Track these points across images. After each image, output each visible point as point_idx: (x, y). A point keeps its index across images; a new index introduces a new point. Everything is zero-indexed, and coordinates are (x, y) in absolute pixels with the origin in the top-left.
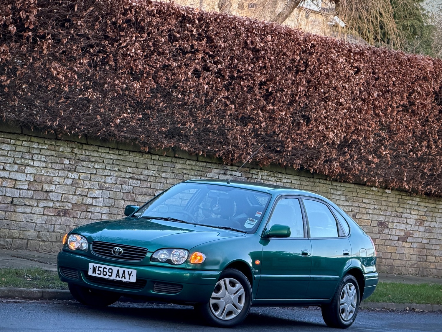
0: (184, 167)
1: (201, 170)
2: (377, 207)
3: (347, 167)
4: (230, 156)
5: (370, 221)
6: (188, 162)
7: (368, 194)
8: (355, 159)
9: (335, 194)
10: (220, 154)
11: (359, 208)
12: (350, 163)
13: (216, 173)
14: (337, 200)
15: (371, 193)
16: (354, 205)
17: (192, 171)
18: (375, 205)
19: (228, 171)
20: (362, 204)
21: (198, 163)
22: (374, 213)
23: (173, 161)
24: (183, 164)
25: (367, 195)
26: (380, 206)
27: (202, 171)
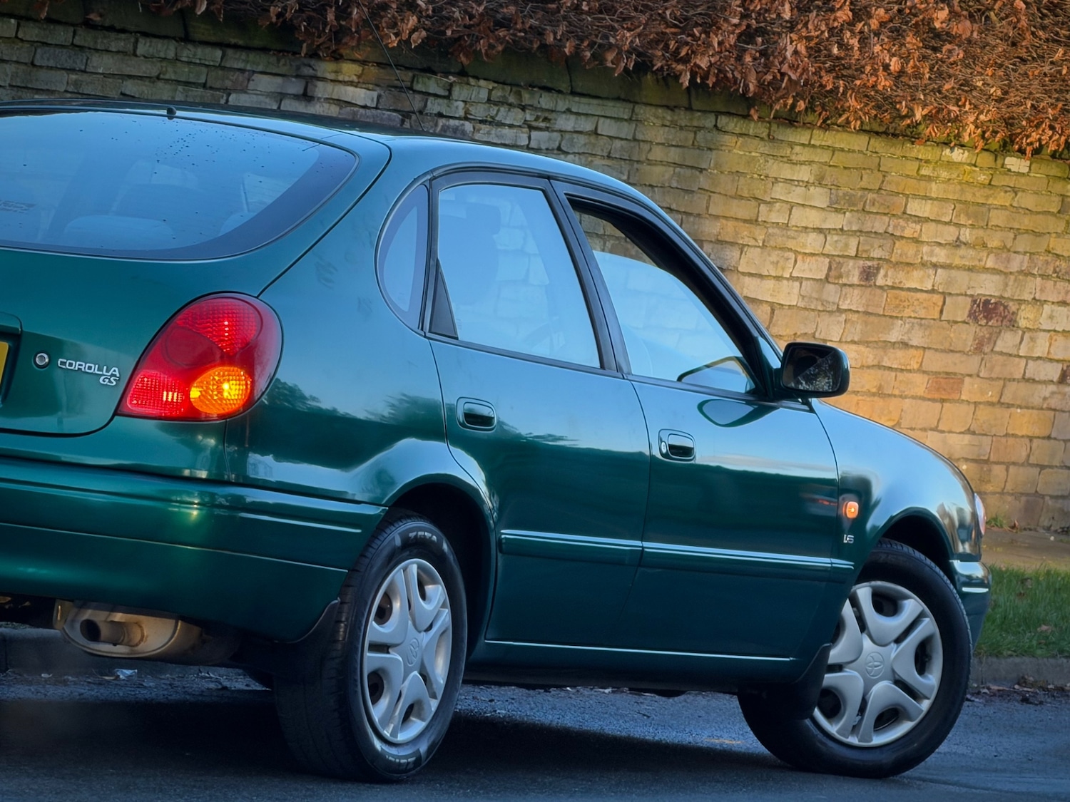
0: (128, 71)
1: (202, 80)
2: (966, 235)
3: (838, 58)
4: (331, 16)
5: (937, 299)
6: (144, 47)
7: (929, 179)
8: (874, 24)
9: (787, 181)
10: (285, 8)
11: (888, 243)
12: (854, 42)
13: (269, 95)
14: (792, 206)
15: (944, 174)
16: (867, 227)
17: (160, 84)
18: (958, 225)
19: (320, 84)
20: (902, 222)
21: (188, 52)
22: (957, 262)
23: (77, 41)
24: (124, 53)
25: (923, 183)
26: (981, 233)
27: (204, 86)
